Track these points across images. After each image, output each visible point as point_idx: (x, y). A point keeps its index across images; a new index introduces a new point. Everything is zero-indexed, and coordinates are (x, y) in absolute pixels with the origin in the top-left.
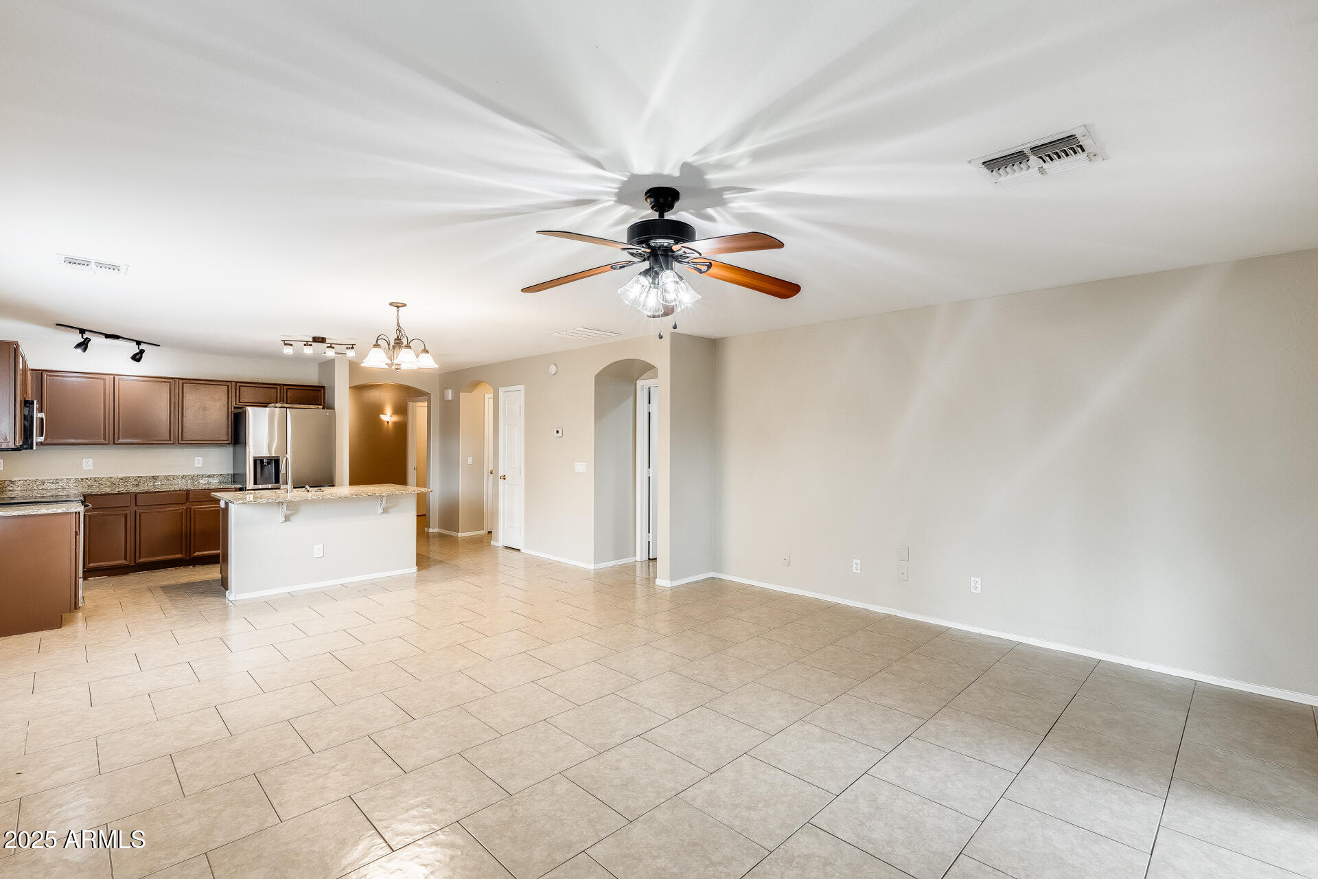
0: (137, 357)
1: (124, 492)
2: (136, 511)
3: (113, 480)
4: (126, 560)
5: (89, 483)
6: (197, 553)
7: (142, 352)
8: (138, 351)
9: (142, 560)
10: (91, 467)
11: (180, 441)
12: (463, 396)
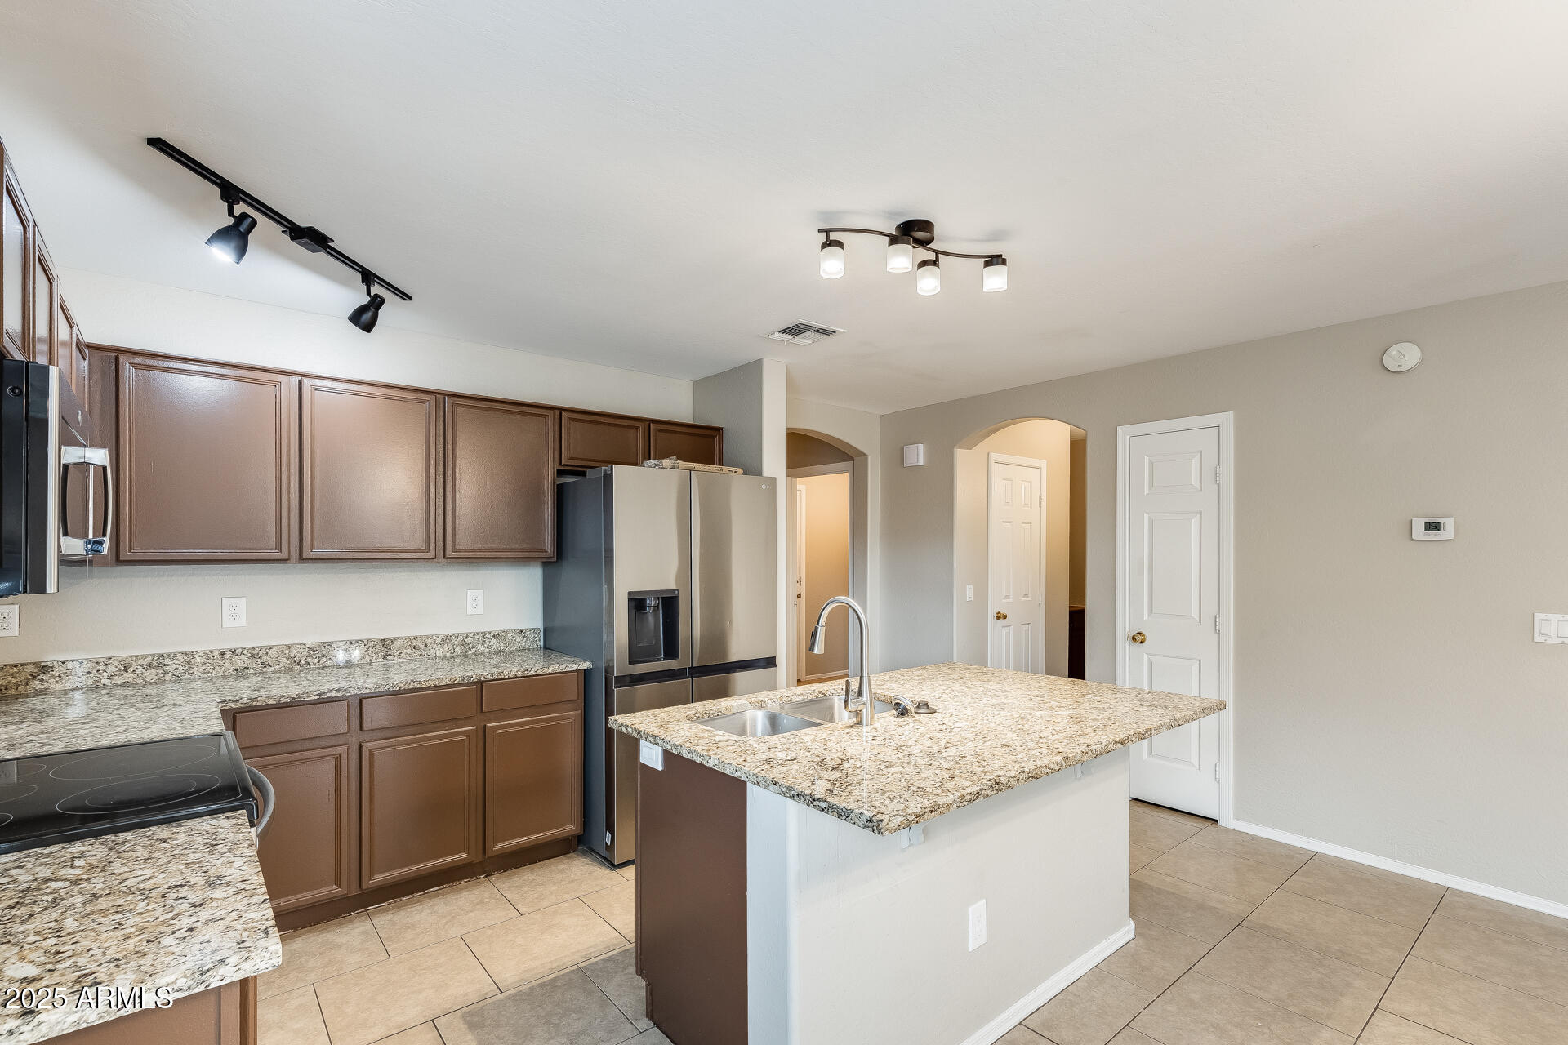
0: (367, 317)
1: (334, 694)
2: (361, 747)
3: (294, 652)
4: (339, 885)
5: (239, 662)
6: (501, 845)
7: (376, 303)
8: (366, 300)
9: (379, 878)
10: (242, 621)
11: (449, 553)
12: (961, 455)
